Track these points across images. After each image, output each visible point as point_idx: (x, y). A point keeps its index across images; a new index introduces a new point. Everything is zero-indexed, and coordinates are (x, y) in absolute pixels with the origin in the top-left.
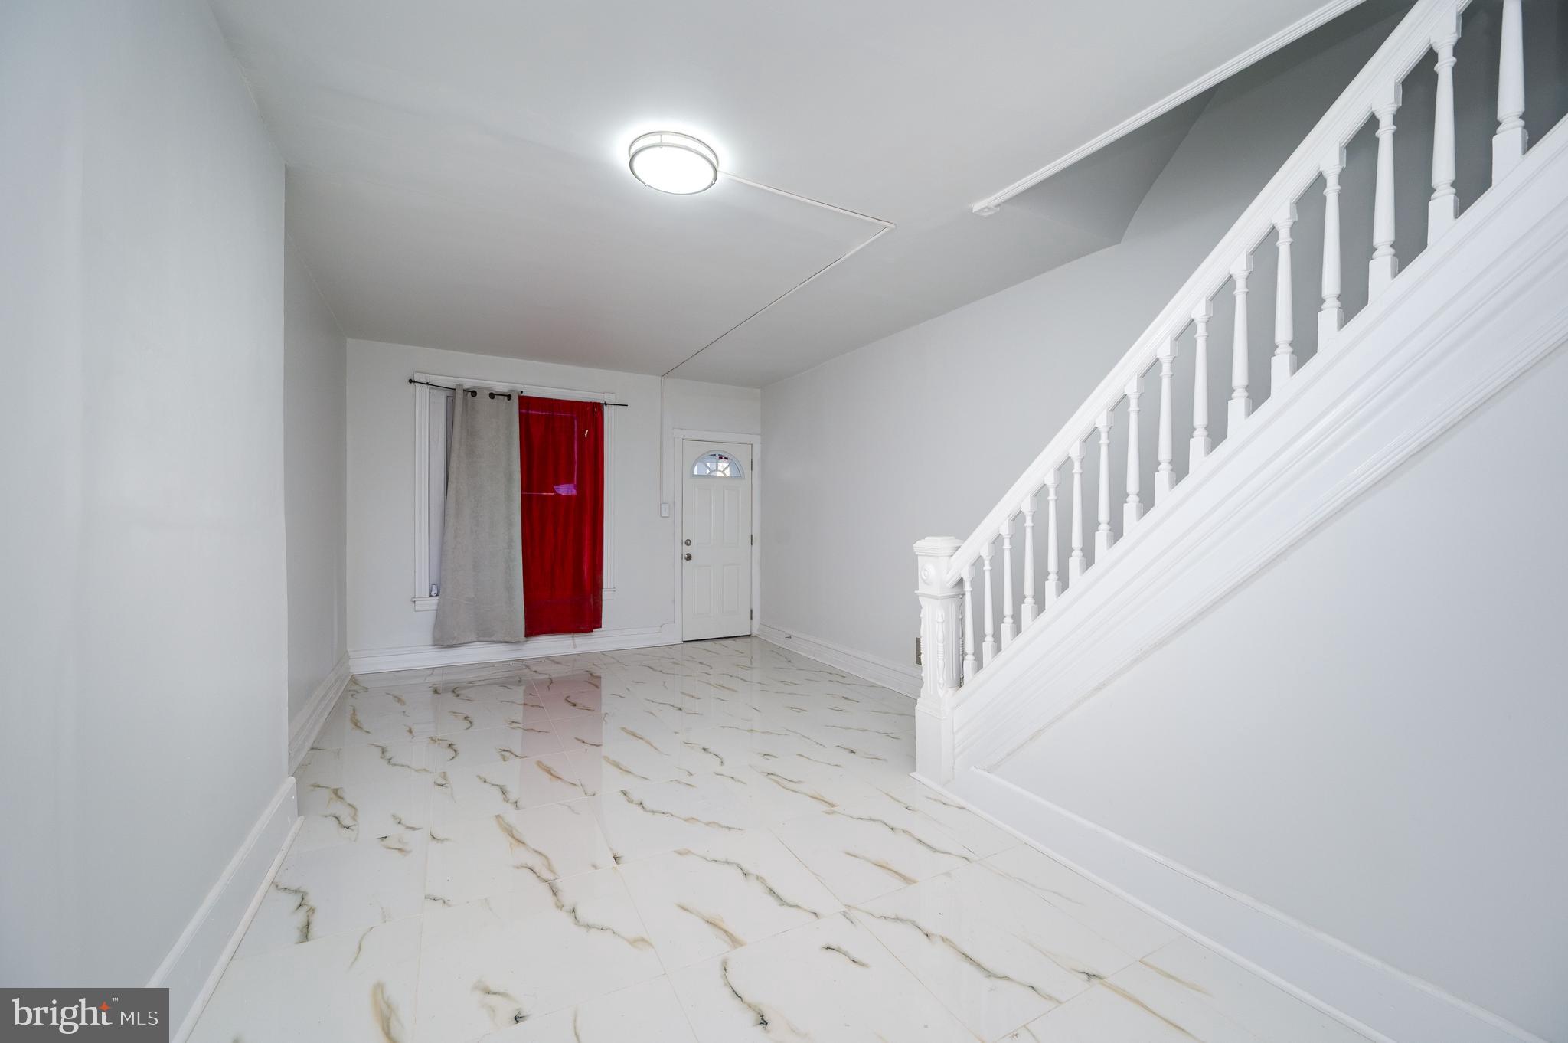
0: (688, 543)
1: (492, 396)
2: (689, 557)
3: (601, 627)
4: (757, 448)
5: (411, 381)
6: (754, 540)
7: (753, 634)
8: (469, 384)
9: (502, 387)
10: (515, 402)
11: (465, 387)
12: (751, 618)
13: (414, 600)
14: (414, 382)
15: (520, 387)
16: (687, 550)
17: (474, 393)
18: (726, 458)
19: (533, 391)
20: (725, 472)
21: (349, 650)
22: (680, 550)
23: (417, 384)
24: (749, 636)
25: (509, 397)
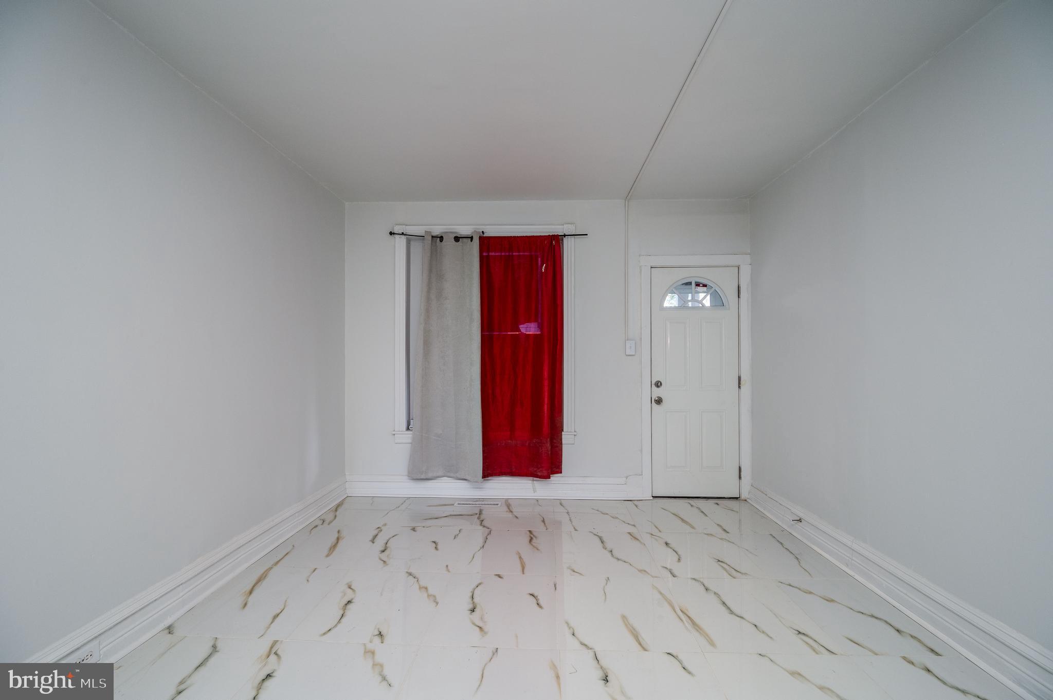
0: (658, 384)
1: (457, 239)
2: (659, 401)
3: (561, 473)
4: (746, 271)
5: (391, 233)
6: (742, 382)
7: (743, 497)
8: (437, 231)
9: (465, 230)
10: (476, 241)
11: (434, 234)
12: (740, 478)
13: (394, 433)
14: (394, 234)
15: (481, 228)
16: (657, 392)
17: (441, 238)
18: (705, 286)
19: (493, 231)
20: (704, 302)
21: (346, 474)
22: (647, 392)
23: (396, 236)
24: (737, 498)
25: (472, 238)
